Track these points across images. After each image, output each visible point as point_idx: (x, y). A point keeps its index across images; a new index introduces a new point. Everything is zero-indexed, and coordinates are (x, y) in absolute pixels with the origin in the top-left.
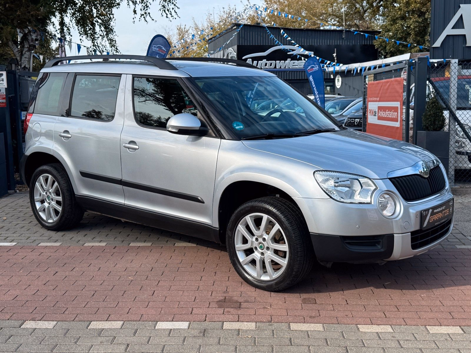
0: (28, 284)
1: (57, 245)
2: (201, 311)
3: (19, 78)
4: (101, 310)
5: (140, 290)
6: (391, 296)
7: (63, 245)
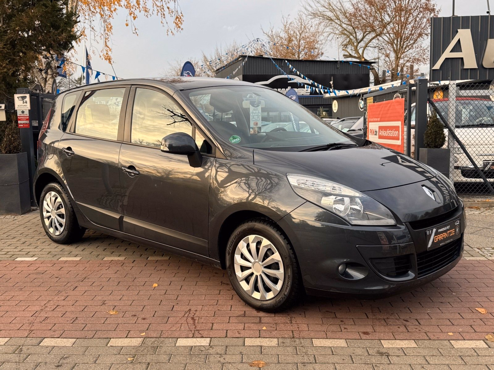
0: (48, 299)
1: (77, 260)
2: (221, 327)
3: (42, 101)
4: (120, 326)
5: (160, 305)
6: (410, 309)
7: (83, 259)
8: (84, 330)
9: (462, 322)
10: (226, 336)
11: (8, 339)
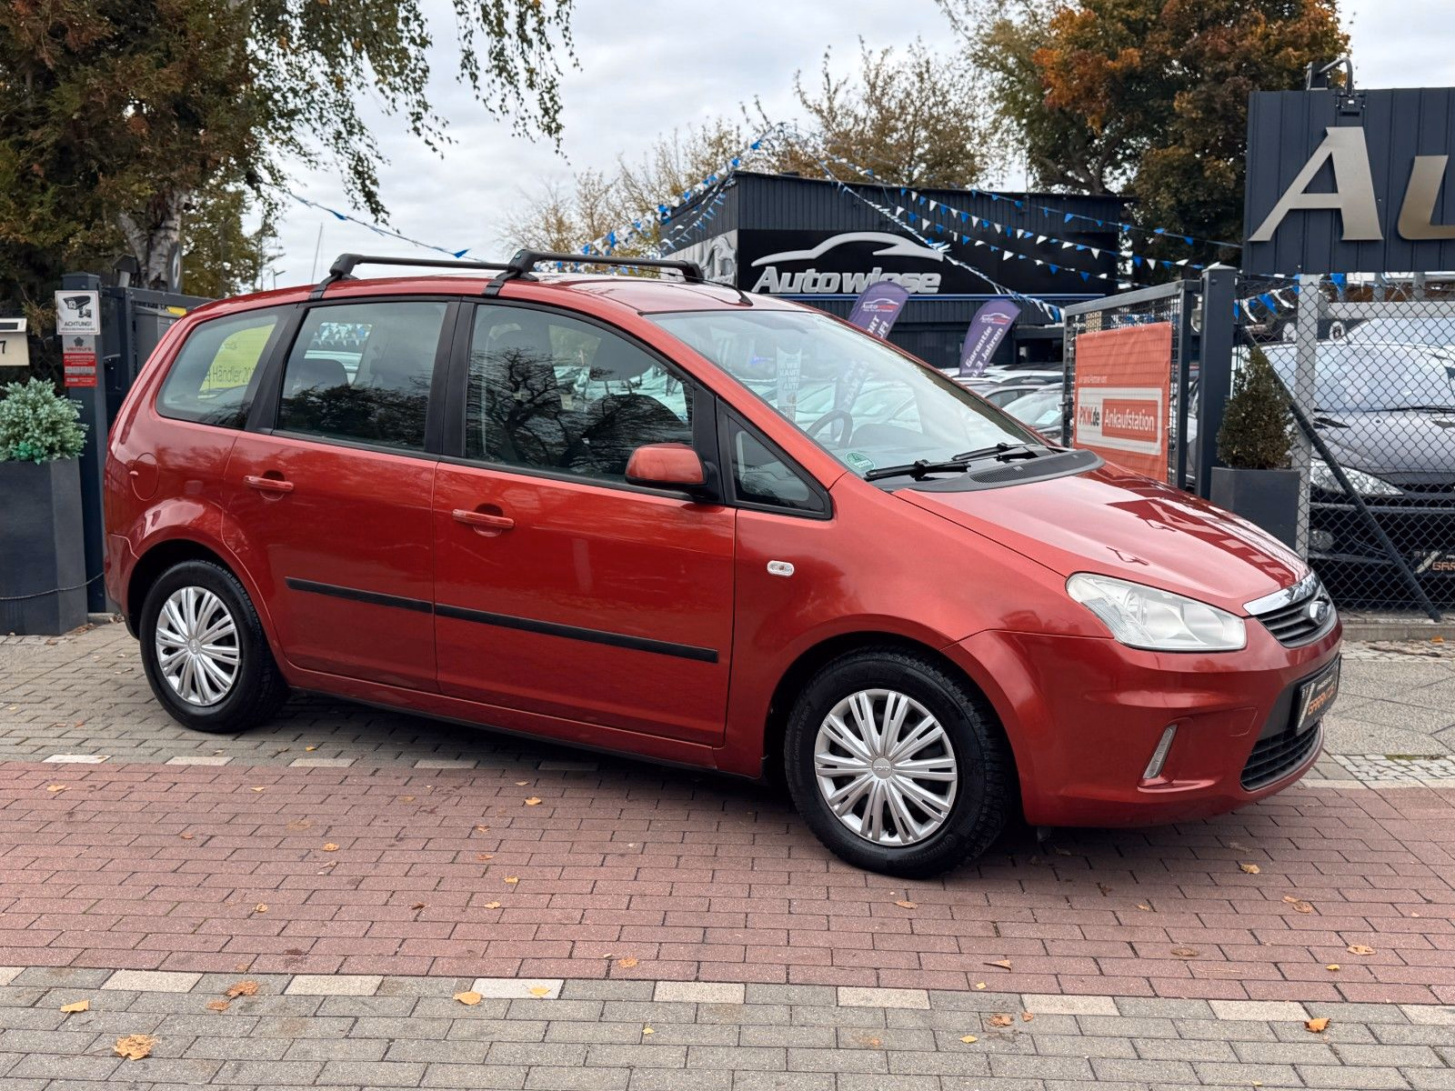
0: (131, 869)
1: (216, 764)
2: (595, 951)
3: (134, 309)
4: (323, 943)
5: (435, 890)
6: (1120, 915)
7: (234, 763)
8: (224, 950)
9: (1254, 953)
10: (607, 976)
11: (20, 970)
